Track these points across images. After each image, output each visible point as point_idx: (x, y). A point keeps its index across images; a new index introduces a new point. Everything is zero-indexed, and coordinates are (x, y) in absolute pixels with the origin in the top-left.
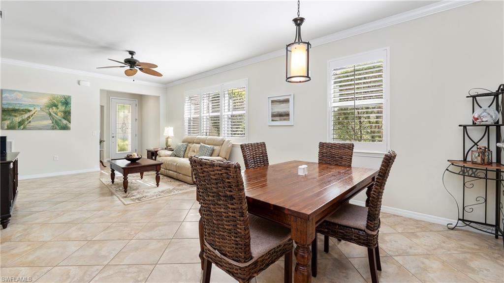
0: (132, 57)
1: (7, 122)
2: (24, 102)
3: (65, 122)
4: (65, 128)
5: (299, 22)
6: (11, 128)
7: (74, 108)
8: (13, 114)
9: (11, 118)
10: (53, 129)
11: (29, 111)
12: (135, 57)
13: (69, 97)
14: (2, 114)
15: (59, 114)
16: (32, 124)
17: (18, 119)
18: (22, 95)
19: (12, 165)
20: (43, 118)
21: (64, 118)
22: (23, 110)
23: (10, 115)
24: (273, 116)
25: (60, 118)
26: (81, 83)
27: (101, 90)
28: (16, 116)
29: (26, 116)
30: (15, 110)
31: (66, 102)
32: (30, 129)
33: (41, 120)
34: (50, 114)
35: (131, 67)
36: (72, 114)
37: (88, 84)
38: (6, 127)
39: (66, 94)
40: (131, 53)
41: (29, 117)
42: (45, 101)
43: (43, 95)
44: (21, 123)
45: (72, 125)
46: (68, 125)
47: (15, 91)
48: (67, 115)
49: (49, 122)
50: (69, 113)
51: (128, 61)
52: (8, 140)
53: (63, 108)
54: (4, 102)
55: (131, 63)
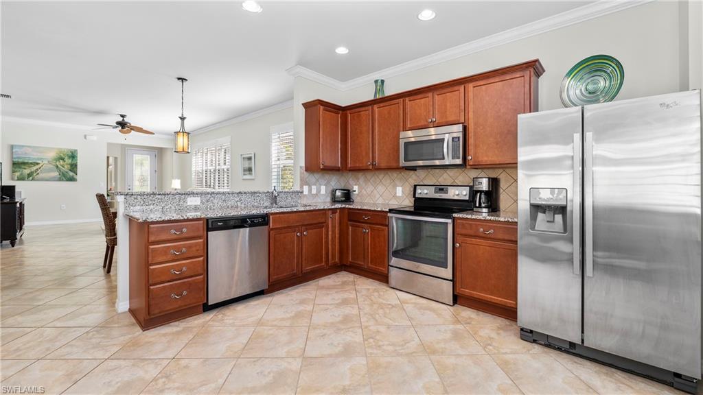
0: (123, 120)
1: (17, 174)
2: (32, 156)
3: (71, 174)
4: (72, 179)
5: (182, 119)
6: (21, 179)
7: (80, 161)
8: (23, 167)
9: (21, 170)
10: (60, 180)
11: (38, 164)
12: (126, 120)
13: (76, 151)
14: (13, 167)
15: (66, 167)
16: (41, 175)
17: (27, 171)
18: (30, 150)
19: (18, 205)
20: (50, 170)
21: (70, 170)
22: (31, 163)
23: (20, 168)
24: (244, 171)
25: (67, 170)
26: (87, 137)
27: (108, 143)
28: (25, 169)
29: (34, 168)
30: (24, 163)
31: (73, 156)
32: (38, 180)
33: (49, 172)
34: (57, 167)
35: (122, 128)
36: (78, 167)
37: (95, 138)
38: (16, 178)
39: (73, 147)
40: (123, 116)
41: (37, 170)
42: (52, 155)
43: (50, 149)
44: (29, 175)
45: (78, 177)
46: (75, 176)
47: (23, 146)
48: (74, 167)
49: (56, 174)
50: (76, 165)
51: (119, 123)
52: (17, 190)
53: (70, 161)
54: (14, 156)
55: (122, 124)
